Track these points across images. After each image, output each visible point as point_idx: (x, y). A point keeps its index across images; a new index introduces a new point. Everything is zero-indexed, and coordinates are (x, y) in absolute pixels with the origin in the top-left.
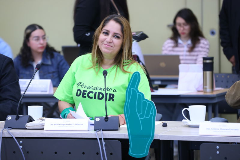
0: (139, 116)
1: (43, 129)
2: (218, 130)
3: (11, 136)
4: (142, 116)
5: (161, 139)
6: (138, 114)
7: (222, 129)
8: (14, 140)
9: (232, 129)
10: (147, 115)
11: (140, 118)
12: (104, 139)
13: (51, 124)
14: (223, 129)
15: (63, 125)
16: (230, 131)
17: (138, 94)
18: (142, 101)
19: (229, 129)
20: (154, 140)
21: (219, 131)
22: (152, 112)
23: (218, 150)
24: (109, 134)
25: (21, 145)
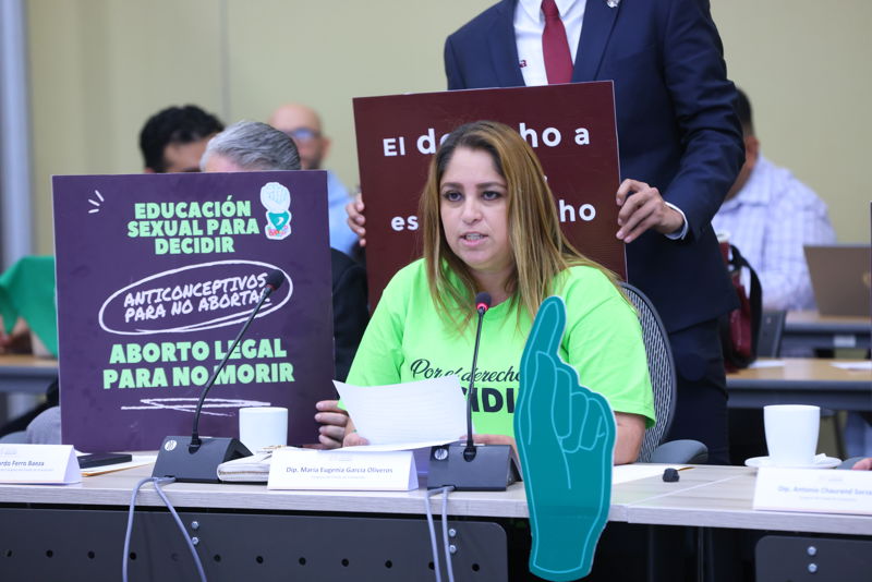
0: (561, 444)
1: (265, 483)
2: (815, 494)
3: (163, 505)
4: (569, 444)
5: (631, 520)
6: (558, 437)
7: (827, 490)
8: (172, 515)
9: (859, 489)
10: (587, 442)
11: (563, 451)
12: (450, 518)
13: (290, 470)
14: (832, 491)
15: (329, 471)
16: (853, 496)
17: (559, 372)
18: (571, 394)
19: (850, 492)
20: (611, 524)
21: (817, 498)
22: (603, 429)
23: (813, 559)
24: (467, 502)
25: (193, 532)
